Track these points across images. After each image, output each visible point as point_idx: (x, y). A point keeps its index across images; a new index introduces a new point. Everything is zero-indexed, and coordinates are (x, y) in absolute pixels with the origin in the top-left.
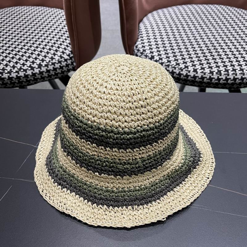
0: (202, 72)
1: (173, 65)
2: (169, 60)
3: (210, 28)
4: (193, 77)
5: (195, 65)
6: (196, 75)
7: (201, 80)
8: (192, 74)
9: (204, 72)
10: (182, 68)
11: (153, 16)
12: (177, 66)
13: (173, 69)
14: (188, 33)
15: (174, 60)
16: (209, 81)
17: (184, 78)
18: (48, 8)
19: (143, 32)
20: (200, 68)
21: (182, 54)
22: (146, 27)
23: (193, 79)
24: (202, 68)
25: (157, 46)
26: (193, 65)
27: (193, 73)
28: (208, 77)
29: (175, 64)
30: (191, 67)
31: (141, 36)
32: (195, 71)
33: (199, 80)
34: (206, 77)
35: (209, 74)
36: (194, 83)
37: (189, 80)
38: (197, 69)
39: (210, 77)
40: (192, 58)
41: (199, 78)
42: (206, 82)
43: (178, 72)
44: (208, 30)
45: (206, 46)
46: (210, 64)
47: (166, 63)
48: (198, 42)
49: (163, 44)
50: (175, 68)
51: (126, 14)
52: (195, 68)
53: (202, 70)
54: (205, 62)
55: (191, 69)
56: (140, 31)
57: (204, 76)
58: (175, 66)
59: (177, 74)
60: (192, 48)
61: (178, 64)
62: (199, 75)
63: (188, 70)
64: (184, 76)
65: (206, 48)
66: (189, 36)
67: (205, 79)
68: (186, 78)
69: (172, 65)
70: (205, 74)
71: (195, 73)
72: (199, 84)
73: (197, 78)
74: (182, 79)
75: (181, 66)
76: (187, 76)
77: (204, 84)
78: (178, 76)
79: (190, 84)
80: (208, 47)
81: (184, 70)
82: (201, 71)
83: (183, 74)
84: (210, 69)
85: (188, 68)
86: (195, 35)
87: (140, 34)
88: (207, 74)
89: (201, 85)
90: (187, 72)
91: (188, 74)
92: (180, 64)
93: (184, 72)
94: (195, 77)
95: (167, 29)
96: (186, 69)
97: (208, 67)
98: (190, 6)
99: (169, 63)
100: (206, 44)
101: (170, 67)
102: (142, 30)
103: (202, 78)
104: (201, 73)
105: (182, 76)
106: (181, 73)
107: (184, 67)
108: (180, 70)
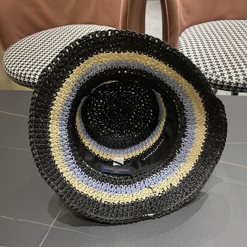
0: (237, 79)
1: (211, 73)
2: (207, 68)
3: (242, 41)
4: (228, 83)
5: (230, 73)
6: (231, 81)
7: (236, 86)
8: (227, 80)
9: (239, 78)
10: (219, 76)
11: (190, 31)
12: (214, 74)
13: (211, 76)
14: (223, 46)
15: (211, 68)
16: (243, 86)
17: (220, 83)
18: (98, 26)
19: (182, 46)
20: (235, 76)
21: (218, 63)
22: (185, 40)
23: (229, 85)
24: (236, 76)
25: (195, 57)
26: (228, 73)
27: (229, 79)
28: (242, 83)
29: (212, 72)
30: (227, 74)
31: (181, 48)
32: (230, 77)
33: (234, 85)
34: (240, 83)
35: (243, 81)
36: (229, 88)
37: (224, 86)
38: (232, 76)
39: (244, 82)
40: (227, 67)
41: (234, 84)
42: (241, 88)
43: (214, 79)
44: (241, 42)
45: (240, 57)
46: (244, 72)
47: (204, 71)
48: (232, 53)
49: (201, 55)
50: (212, 76)
51: (169, 30)
52: (231, 75)
53: (237, 77)
54: (240, 70)
55: (227, 76)
56: (179, 44)
57: (238, 82)
58: (212, 73)
59: (214, 81)
60: (227, 58)
61: (215, 72)
62: (234, 81)
63: (224, 77)
64: (220, 82)
65: (239, 59)
66: (224, 48)
67: (240, 85)
68: (222, 84)
69: (209, 73)
70: (239, 80)
71: (230, 80)
72: (234, 89)
73: (232, 84)
74: (218, 85)
75: (217, 74)
76: (223, 82)
77: (238, 89)
78: (215, 82)
79: (225, 89)
80: (242, 57)
81: (220, 77)
82: (235, 78)
83: (219, 81)
84: (244, 76)
85: (224, 76)
86: (230, 47)
87: (180, 47)
88: (241, 80)
89: (235, 90)
90: (223, 79)
91: (224, 80)
92: (217, 72)
93: (221, 79)
94: (230, 83)
95: (204, 42)
96: (222, 76)
97: (242, 75)
98: (223, 21)
99: (207, 71)
100: (240, 55)
101: (208, 74)
102: (182, 44)
103: (237, 84)
104: (235, 79)
105: (218, 82)
106: (218, 79)
107: (220, 74)
108: (217, 77)
